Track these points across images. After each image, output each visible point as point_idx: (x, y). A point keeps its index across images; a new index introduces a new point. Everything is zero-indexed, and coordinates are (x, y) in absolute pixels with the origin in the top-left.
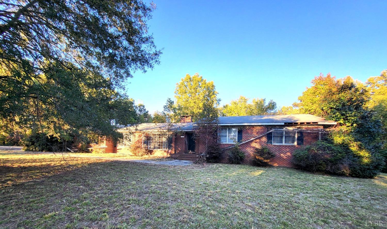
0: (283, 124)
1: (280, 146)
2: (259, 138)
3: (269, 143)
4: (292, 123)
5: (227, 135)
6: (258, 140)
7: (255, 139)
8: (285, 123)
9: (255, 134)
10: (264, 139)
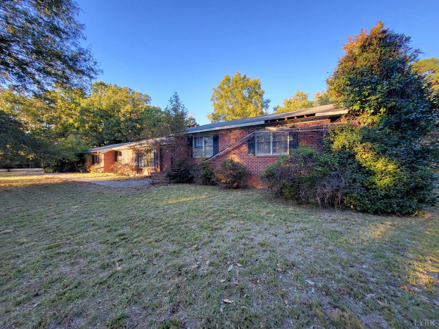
0: (263, 122)
1: (265, 157)
2: (238, 147)
3: (250, 154)
4: (275, 120)
5: (203, 146)
6: (236, 151)
7: (233, 150)
8: (266, 121)
9: (233, 141)
10: (245, 148)
